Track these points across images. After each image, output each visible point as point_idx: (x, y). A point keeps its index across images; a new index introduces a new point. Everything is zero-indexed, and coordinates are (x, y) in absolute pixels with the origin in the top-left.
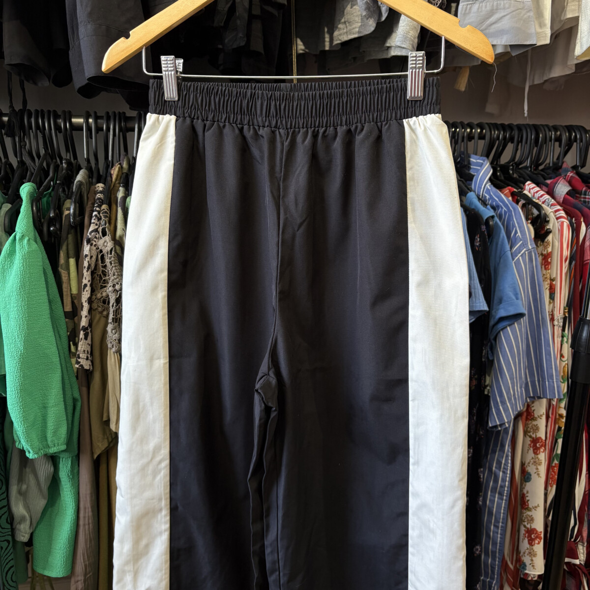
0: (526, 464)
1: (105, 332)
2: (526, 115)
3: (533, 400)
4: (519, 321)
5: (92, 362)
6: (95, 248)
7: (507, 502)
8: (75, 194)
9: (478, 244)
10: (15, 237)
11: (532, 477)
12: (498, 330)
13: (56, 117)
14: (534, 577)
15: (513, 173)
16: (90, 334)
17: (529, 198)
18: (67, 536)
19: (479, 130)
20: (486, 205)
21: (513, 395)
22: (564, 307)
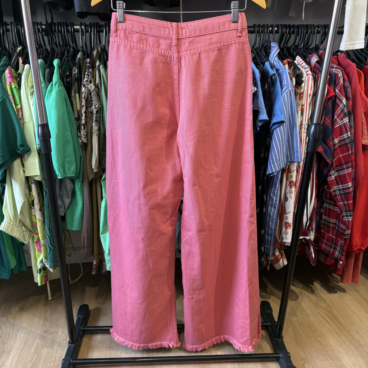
0: (286, 193)
1: (92, 126)
2: (303, 19)
3: (290, 163)
4: (283, 124)
5: (87, 139)
6: (87, 89)
7: (278, 211)
8: (77, 64)
9: (266, 88)
10: (52, 83)
11: (288, 199)
12: (273, 130)
13: (67, 26)
14: (288, 245)
15: (293, 51)
16: (86, 127)
17: (296, 65)
18: (79, 214)
19: (276, 29)
20: (273, 68)
21: (279, 160)
22: (308, 119)
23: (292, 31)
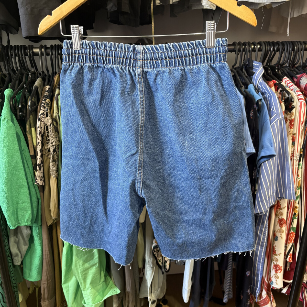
0: (276, 232)
1: (49, 167)
2: (288, 35)
3: (280, 199)
4: (273, 158)
5: (44, 181)
6: (43, 123)
7: (265, 250)
9: (252, 115)
11: (278, 238)
12: (261, 163)
13: (25, 49)
15: (278, 71)
16: (42, 168)
17: (284, 87)
18: (38, 263)
19: (259, 46)
20: (259, 92)
21: (268, 198)
22: (300, 149)
23: (277, 48)
